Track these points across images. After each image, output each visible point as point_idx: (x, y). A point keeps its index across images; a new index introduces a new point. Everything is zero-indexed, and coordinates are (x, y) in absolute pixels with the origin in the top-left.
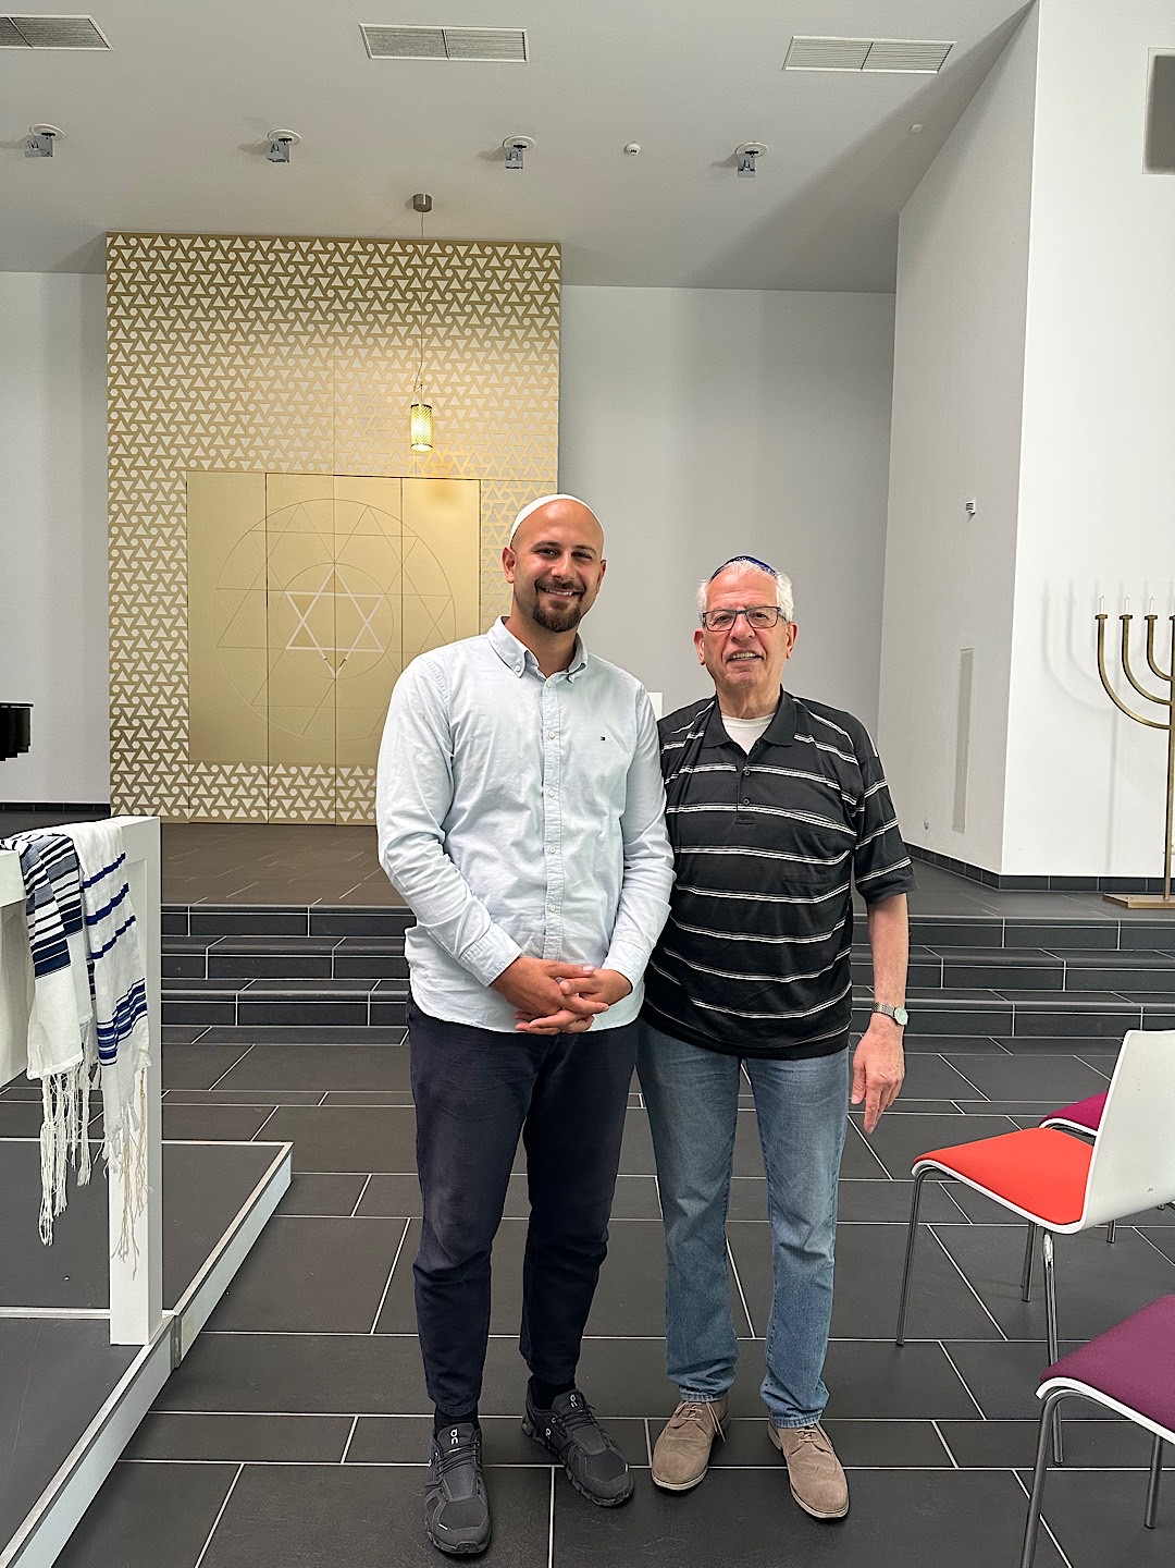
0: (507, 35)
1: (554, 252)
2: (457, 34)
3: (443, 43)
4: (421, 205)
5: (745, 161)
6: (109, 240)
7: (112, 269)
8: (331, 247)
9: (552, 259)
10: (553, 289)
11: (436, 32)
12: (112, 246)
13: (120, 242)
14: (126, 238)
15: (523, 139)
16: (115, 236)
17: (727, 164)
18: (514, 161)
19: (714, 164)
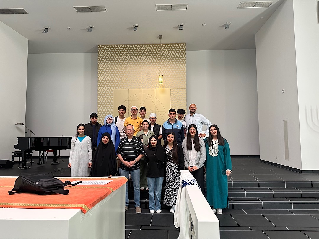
0: (184, 5)
1: (184, 45)
2: (174, 5)
3: (171, 7)
4: (160, 37)
5: (227, 26)
6: (99, 46)
7: (99, 52)
8: (141, 46)
9: (184, 46)
10: (185, 52)
11: (170, 5)
12: (99, 47)
13: (101, 46)
14: (102, 46)
15: (183, 24)
16: (100, 46)
17: (223, 26)
18: (181, 28)
19: (220, 27)
